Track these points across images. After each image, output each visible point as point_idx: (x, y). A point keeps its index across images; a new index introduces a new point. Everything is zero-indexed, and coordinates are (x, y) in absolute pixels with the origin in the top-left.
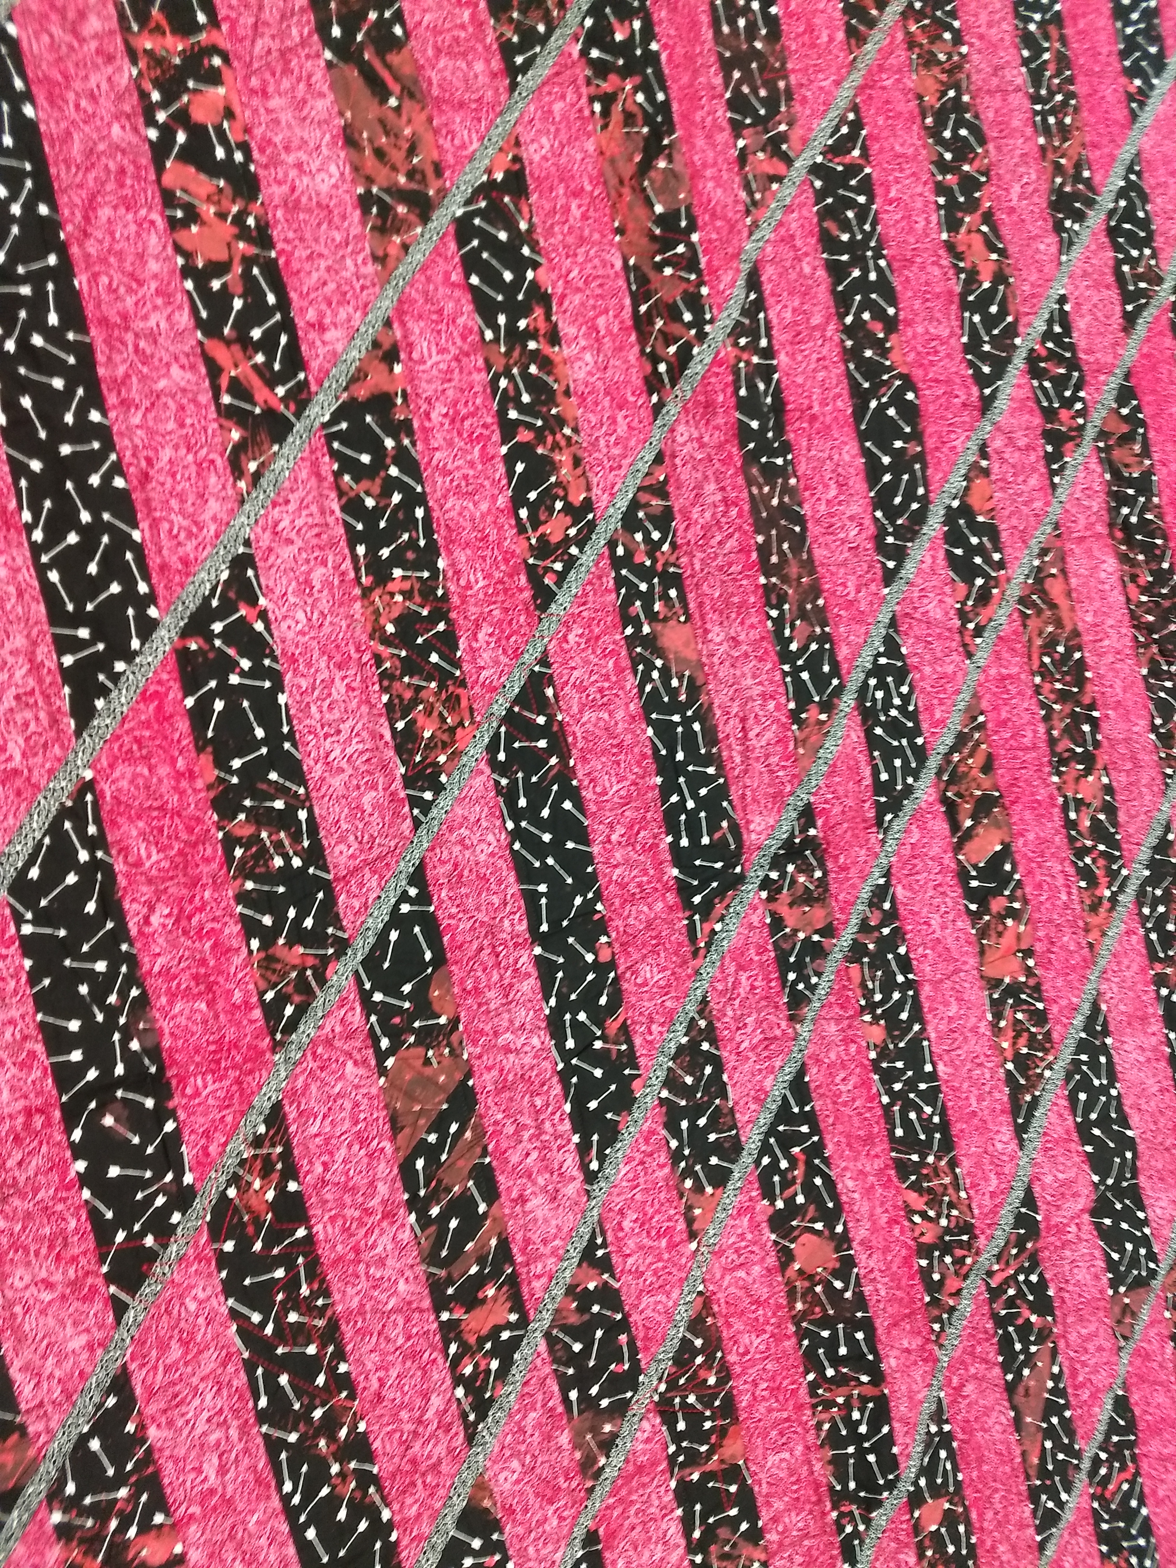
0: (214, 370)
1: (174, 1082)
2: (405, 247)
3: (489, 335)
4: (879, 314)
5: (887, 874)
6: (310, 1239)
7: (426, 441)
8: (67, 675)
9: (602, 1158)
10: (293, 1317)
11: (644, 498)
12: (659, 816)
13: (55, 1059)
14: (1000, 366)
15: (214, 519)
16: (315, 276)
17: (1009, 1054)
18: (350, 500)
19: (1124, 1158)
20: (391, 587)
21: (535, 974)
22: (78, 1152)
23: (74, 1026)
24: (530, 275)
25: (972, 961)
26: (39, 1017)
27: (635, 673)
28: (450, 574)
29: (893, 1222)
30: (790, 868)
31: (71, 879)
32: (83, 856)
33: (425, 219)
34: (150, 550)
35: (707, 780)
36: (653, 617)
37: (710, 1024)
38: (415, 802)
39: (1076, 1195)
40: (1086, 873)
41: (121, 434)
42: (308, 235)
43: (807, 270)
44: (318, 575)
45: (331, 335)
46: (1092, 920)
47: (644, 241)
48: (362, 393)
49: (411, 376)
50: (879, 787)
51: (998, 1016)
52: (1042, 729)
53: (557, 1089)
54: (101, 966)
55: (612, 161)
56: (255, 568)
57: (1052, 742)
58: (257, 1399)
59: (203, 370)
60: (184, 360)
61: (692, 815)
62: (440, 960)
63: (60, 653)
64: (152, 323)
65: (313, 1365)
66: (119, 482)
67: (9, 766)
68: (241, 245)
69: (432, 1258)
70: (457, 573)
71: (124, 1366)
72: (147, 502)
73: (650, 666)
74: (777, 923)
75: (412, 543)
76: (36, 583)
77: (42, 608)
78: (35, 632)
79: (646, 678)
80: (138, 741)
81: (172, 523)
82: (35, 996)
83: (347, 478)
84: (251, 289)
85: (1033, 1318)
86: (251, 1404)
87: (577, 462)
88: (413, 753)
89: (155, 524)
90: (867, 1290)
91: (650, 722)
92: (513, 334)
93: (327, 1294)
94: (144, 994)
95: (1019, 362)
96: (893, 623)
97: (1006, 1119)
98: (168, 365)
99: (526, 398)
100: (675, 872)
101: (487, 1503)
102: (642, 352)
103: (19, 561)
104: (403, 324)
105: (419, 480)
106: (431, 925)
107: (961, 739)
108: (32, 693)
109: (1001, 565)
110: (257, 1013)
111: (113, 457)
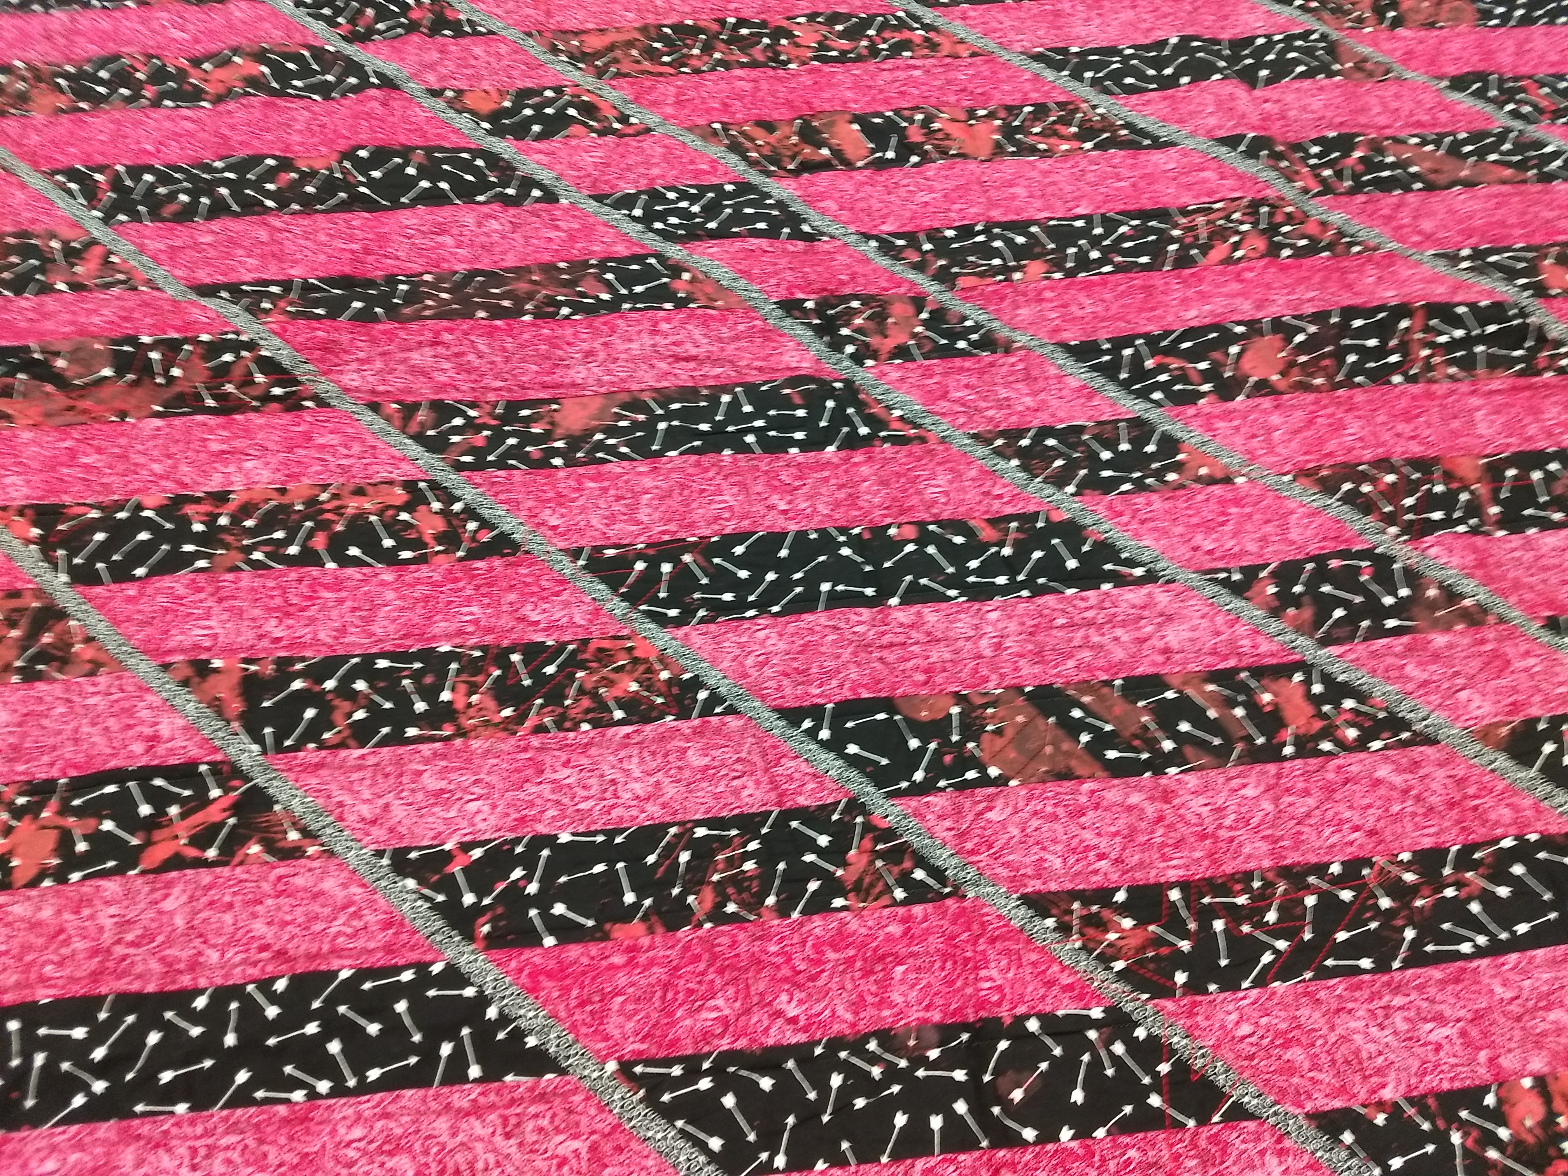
0: (177, 862)
1: (983, 1014)
2: (89, 640)
3: (202, 563)
4: (271, 174)
5: (867, 237)
6: (1184, 885)
7: (304, 646)
8: (491, 1075)
9: (1132, 563)
10: (1271, 917)
11: (413, 428)
12: (768, 458)
13: (937, 1150)
14: (354, 67)
15: (345, 886)
16: (96, 739)
17: (1076, 144)
18: (354, 736)
19: (1199, 49)
20: (460, 705)
21: (918, 607)
22: (1048, 1135)
23: (900, 1120)
24: (147, 513)
25: (972, 166)
26: (884, 1159)
27: (604, 461)
28: (458, 641)
29: (1238, 278)
30: (845, 331)
31: (729, 1101)
32: (705, 1084)
33: (62, 615)
34: (367, 962)
35: (735, 404)
36: (547, 436)
37: (1002, 434)
38: (707, 709)
39: (1232, 97)
40: (896, 49)
41: (226, 976)
42: (51, 741)
43: (208, 239)
44: (430, 782)
45: (164, 730)
46: (946, 49)
47: (139, 392)
48: (236, 706)
49: (228, 652)
50: (772, 233)
51: (1033, 150)
52: (738, 72)
53: (1049, 600)
54: (836, 1080)
55: (49, 415)
56: (410, 849)
57: (754, 65)
58: (1360, 971)
59: (174, 874)
60: (157, 895)
61: (772, 423)
62: (888, 704)
63: (465, 1079)
64: (108, 923)
65: (1328, 901)
66: (280, 985)
67: (584, 1155)
68: (44, 814)
69: (1221, 755)
70: (460, 633)
71: (1308, 1116)
72: (311, 957)
73: (600, 446)
74: (902, 352)
75: (416, 676)
76: (378, 1096)
77: (409, 1093)
78: (434, 1105)
79: (612, 450)
80: (582, 1004)
81: (339, 934)
82: (861, 1161)
83: (326, 736)
84: (96, 810)
85: (1357, 154)
86: (1367, 977)
87: (360, 492)
88: (652, 706)
89: (336, 952)
90: (1309, 309)
91: (660, 454)
92: (207, 539)
93: (1248, 876)
94: (875, 1034)
95: (351, 50)
96: (599, 198)
97: (1143, 156)
98: (160, 912)
99: (279, 535)
100: (831, 449)
101: (1504, 731)
102: (256, 410)
103: (350, 1112)
104: (170, 652)
105: (346, 658)
106: (846, 709)
107: (735, 147)
108: (505, 1119)
109: (559, 90)
110: (918, 910)
111: (250, 988)
